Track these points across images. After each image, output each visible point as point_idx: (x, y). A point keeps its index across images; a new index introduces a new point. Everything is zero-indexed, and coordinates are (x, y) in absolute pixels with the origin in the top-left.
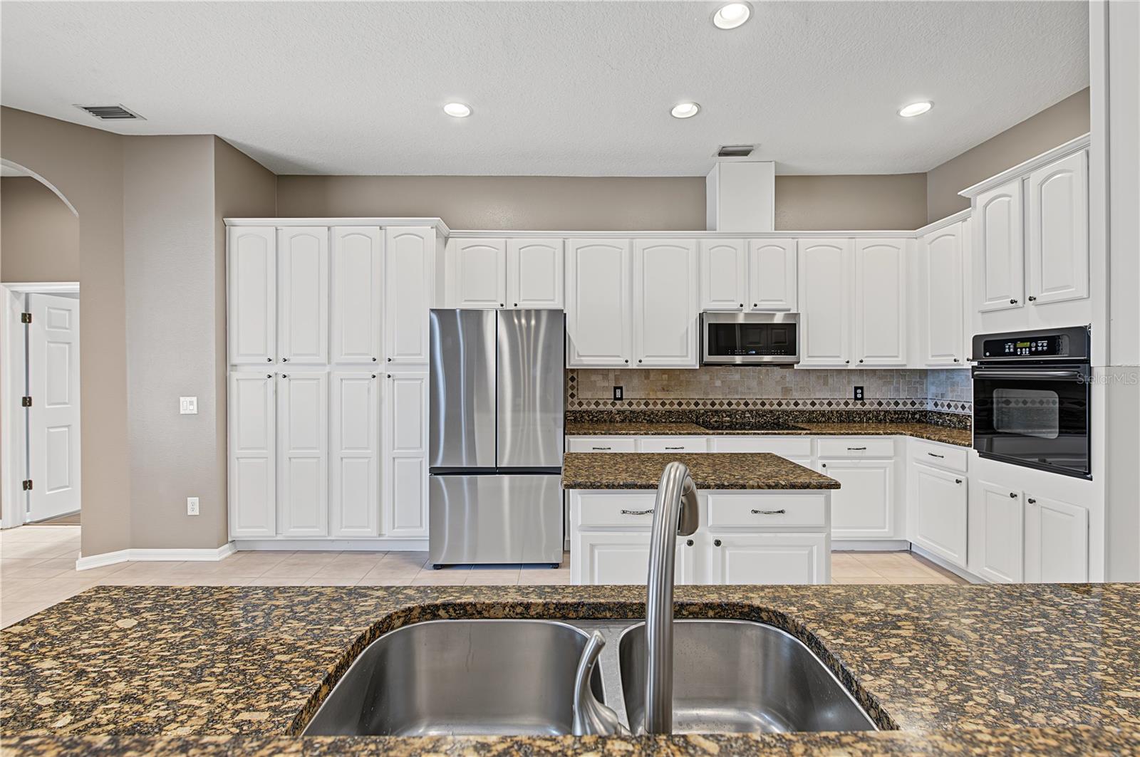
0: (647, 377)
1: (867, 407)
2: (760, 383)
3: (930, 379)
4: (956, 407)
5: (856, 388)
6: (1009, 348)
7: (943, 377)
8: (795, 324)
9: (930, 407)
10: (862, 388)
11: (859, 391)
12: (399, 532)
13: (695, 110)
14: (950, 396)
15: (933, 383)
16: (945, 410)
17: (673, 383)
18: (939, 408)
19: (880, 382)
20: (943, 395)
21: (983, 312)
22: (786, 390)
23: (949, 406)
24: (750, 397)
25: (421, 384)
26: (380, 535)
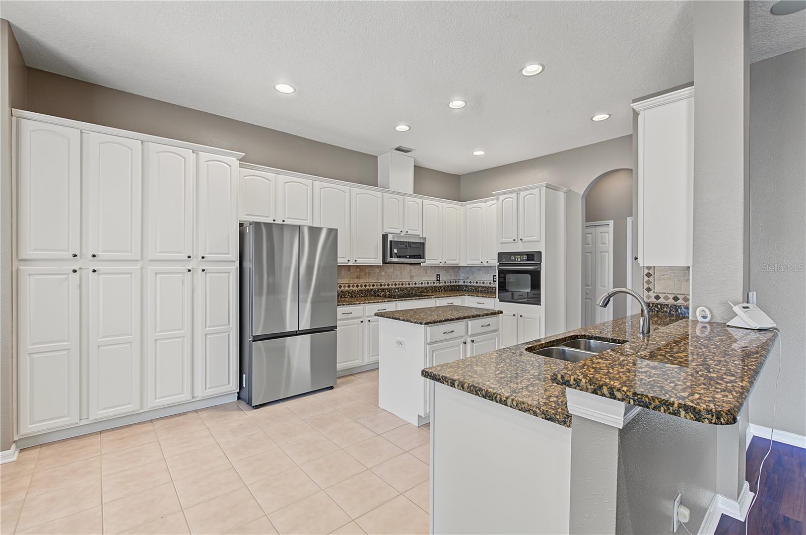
0: (349, 270)
1: (441, 284)
2: (401, 273)
3: (461, 271)
4: (474, 283)
5: (437, 275)
6: (513, 258)
7: (468, 269)
8: (424, 243)
9: (461, 283)
10: (439, 275)
11: (438, 276)
12: (210, 392)
13: (408, 128)
14: (471, 278)
15: (463, 272)
16: (469, 284)
17: (362, 274)
18: (466, 283)
19: (445, 272)
20: (467, 278)
21: (501, 243)
22: (412, 277)
23: (471, 283)
24: (397, 281)
25: (229, 277)
26: (193, 397)
